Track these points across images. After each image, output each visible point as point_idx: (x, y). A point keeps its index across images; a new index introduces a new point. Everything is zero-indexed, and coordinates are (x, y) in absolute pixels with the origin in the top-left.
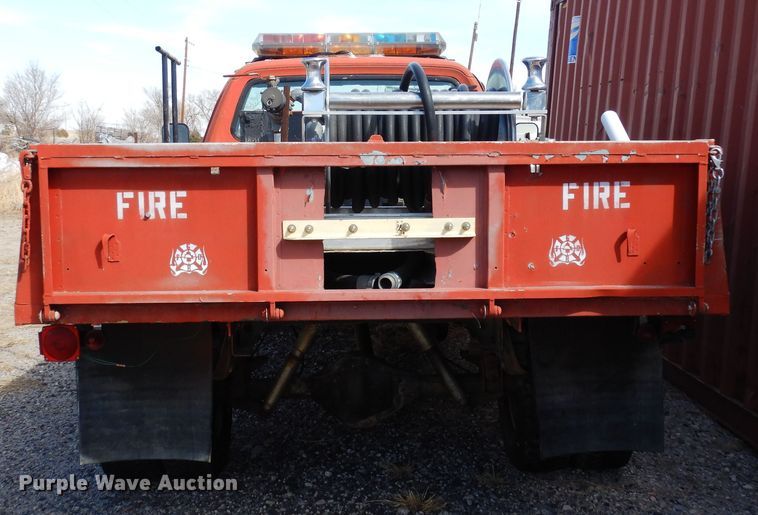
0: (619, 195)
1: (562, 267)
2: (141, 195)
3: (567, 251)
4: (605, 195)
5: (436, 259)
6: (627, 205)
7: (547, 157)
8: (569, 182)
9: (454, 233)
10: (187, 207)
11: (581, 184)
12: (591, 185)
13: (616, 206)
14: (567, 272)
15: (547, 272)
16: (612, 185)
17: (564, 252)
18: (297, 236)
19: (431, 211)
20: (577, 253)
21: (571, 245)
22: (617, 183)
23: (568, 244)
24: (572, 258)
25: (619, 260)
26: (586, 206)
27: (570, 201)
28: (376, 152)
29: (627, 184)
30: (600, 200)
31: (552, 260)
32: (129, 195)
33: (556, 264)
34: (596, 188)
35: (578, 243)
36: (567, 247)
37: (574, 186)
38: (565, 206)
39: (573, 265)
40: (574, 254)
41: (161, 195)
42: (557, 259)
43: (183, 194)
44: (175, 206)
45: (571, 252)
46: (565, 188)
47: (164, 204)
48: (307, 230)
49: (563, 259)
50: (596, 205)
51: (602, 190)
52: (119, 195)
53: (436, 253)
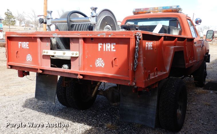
0: (113, 47)
1: (98, 67)
2: (22, 42)
3: (100, 63)
4: (109, 47)
5: (71, 62)
6: (115, 50)
7: (91, 35)
8: (100, 43)
9: (74, 56)
10: (29, 46)
11: (103, 44)
12: (106, 44)
13: (112, 50)
14: (99, 69)
15: (95, 68)
16: (111, 44)
17: (99, 63)
18: (45, 54)
19: (70, 49)
20: (102, 63)
21: (101, 61)
22: (112, 43)
23: (100, 61)
24: (101, 65)
25: (113, 67)
26: (104, 50)
27: (100, 48)
28: (55, 34)
29: (115, 44)
30: (108, 48)
31: (96, 65)
32: (20, 43)
33: (97, 66)
34: (107, 45)
35: (102, 61)
36: (100, 62)
37: (101, 44)
38: (99, 50)
39: (101, 67)
40: (101, 64)
41: (25, 43)
42: (97, 65)
43: (28, 43)
44: (27, 45)
45: (101, 63)
46: (99, 44)
47: (25, 45)
48: (47, 53)
49: (99, 65)
50: (107, 50)
51: (108, 46)
52: (19, 42)
53: (71, 60)
